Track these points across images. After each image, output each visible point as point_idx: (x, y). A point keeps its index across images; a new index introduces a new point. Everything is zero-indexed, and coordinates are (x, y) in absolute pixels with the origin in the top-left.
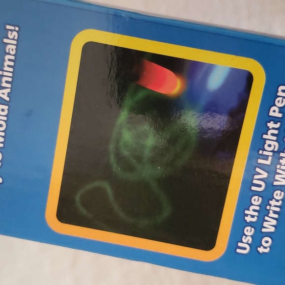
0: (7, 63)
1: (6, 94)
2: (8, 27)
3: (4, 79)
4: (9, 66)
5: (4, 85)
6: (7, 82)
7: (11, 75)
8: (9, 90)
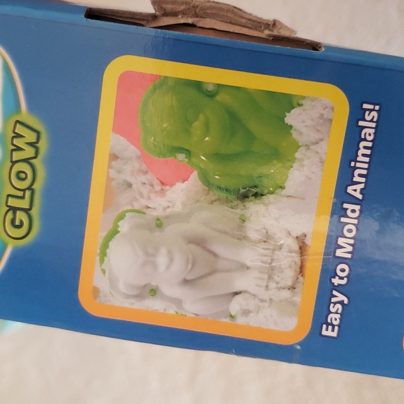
0: (362, 151)
1: (358, 191)
2: (365, 106)
3: (357, 172)
4: (364, 155)
5: (356, 179)
6: (360, 175)
7: (366, 166)
8: (362, 186)
